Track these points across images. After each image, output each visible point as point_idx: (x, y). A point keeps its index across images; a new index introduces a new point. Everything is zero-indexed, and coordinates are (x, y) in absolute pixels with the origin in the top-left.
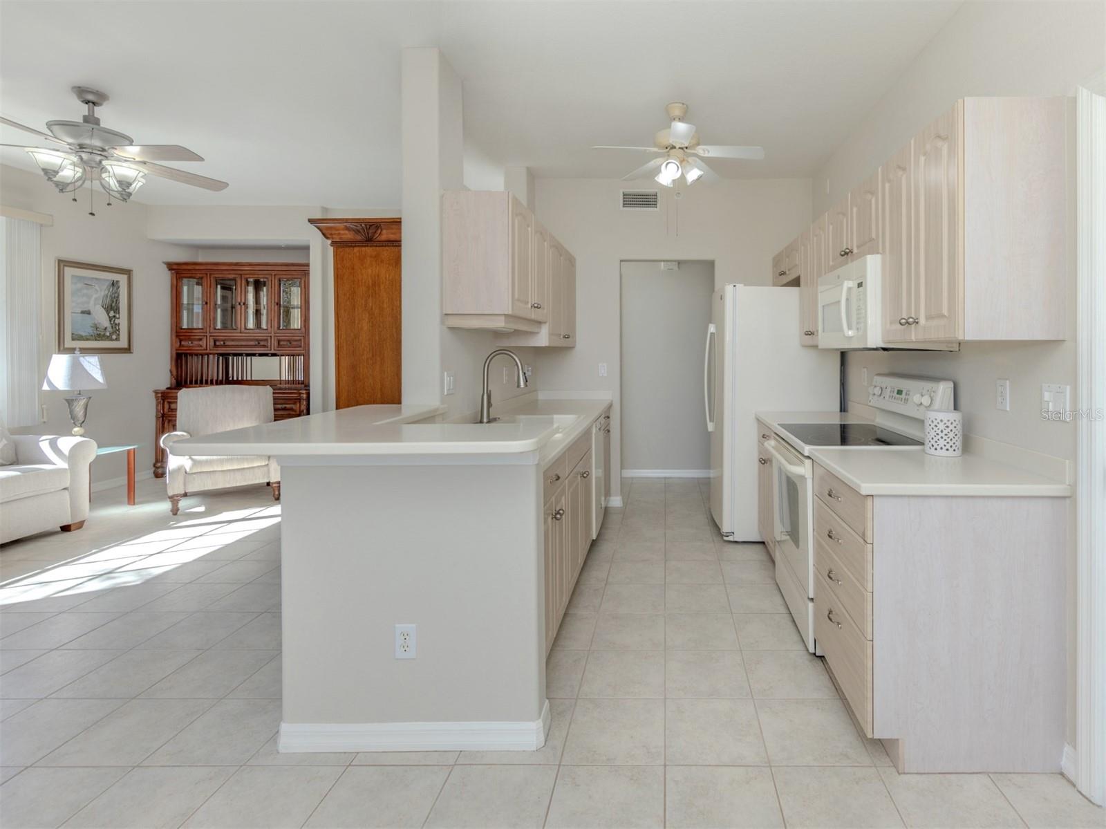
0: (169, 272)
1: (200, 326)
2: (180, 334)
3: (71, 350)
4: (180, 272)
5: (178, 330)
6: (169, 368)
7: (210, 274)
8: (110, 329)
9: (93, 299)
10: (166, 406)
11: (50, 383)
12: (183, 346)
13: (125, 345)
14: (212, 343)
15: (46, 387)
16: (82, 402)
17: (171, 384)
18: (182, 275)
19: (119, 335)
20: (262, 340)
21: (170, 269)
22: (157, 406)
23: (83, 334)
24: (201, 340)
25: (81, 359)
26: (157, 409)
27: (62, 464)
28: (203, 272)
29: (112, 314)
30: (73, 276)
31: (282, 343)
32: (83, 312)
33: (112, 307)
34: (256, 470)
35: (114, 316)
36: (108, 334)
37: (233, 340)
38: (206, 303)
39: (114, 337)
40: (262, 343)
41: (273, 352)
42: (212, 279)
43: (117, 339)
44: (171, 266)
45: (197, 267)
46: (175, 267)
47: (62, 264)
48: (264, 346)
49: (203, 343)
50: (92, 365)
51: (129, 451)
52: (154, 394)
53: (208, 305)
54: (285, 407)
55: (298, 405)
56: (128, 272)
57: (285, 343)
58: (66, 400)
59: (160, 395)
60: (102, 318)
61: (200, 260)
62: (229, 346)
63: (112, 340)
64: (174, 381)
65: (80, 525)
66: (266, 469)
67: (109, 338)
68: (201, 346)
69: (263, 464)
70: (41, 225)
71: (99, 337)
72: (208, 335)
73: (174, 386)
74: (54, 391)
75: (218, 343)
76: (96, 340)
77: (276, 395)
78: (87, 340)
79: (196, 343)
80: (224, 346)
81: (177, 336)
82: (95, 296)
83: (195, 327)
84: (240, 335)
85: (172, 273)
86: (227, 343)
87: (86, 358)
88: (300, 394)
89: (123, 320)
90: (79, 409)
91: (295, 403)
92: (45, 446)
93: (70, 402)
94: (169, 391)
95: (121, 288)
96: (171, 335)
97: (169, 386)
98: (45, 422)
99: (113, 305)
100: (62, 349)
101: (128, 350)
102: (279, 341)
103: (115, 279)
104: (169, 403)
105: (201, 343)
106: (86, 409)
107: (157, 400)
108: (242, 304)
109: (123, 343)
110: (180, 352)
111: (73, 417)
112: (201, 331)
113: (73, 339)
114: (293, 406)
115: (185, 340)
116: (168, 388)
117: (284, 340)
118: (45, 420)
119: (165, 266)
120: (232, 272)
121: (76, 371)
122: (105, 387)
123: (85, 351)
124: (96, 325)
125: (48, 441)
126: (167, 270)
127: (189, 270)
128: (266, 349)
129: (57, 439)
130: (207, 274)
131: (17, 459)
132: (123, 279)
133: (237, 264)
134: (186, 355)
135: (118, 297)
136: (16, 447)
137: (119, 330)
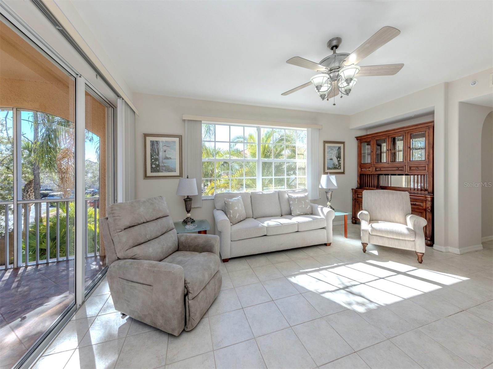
0: (357, 141)
1: (370, 162)
2: (361, 166)
3: (327, 173)
4: (360, 140)
5: (361, 164)
6: (357, 180)
7: (374, 139)
8: (338, 165)
9: (333, 154)
10: (356, 195)
11: (321, 186)
12: (363, 171)
13: (343, 171)
14: (375, 169)
15: (320, 187)
16: (330, 193)
17: (358, 187)
18: (362, 141)
19: (341, 167)
20: (400, 167)
21: (357, 140)
22: (353, 195)
23: (330, 167)
24: (370, 168)
25: (330, 176)
26: (353, 196)
27: (322, 217)
28: (371, 138)
29: (339, 159)
30: (328, 147)
31: (412, 168)
32: (330, 159)
33: (339, 157)
34: (407, 242)
35: (339, 160)
36: (337, 167)
37: (384, 168)
38: (372, 152)
39: (339, 168)
40: (400, 169)
41: (406, 173)
42: (375, 141)
43: (340, 169)
44: (357, 138)
45: (368, 137)
46: (359, 138)
47: (325, 142)
48: (401, 170)
49: (371, 169)
50: (333, 178)
51: (345, 215)
52: (352, 190)
53: (373, 152)
54: (415, 204)
55: (425, 203)
56: (343, 143)
57: (415, 168)
58: (326, 192)
59: (354, 191)
60: (335, 161)
61: (368, 133)
62: (382, 170)
63: (339, 169)
64: (359, 185)
65: (330, 244)
66: (413, 243)
67: (338, 169)
68: (370, 171)
69: (412, 240)
70: (319, 129)
71: (335, 168)
72: (373, 166)
73: (359, 187)
74: (322, 189)
75: (377, 169)
76: (334, 169)
77: (411, 197)
78: (332, 169)
79: (368, 169)
80: (380, 170)
81: (360, 167)
82: (334, 153)
83: (366, 162)
84: (388, 165)
85: (358, 141)
86: (382, 169)
87: (332, 176)
88: (426, 197)
89: (342, 162)
90: (329, 196)
91: (422, 202)
92: (319, 209)
93: (327, 193)
94: (357, 189)
95: (341, 149)
96: (358, 166)
97: (357, 187)
98: (320, 198)
99: (339, 156)
100: (325, 173)
101: (343, 173)
102: (410, 168)
103: (340, 146)
104: (357, 194)
105: (370, 169)
106: (331, 196)
107: (353, 193)
108: (389, 150)
109: (342, 170)
110: (361, 173)
111: (328, 199)
112: (370, 164)
113: (328, 169)
114: (421, 204)
115: (363, 168)
116: (356, 188)
117: (414, 167)
118: (320, 197)
119: (356, 139)
120: (384, 136)
121: (329, 180)
122: (337, 188)
123: (331, 173)
124: (334, 163)
125: (320, 208)
126: (356, 140)
127: (365, 138)
128: (402, 171)
129: (323, 207)
130: (372, 139)
131: (312, 213)
132: (342, 145)
133: (387, 131)
134: (363, 174)
135: (340, 153)
136: (312, 208)
137: (340, 165)
